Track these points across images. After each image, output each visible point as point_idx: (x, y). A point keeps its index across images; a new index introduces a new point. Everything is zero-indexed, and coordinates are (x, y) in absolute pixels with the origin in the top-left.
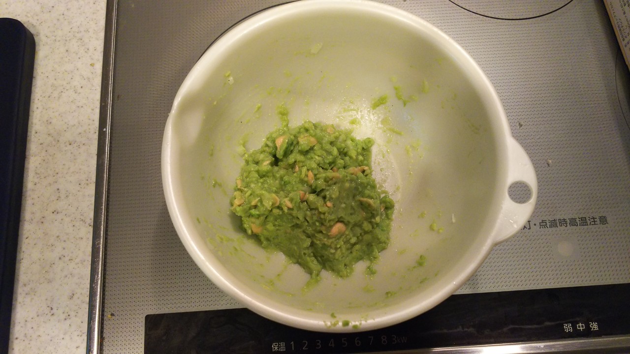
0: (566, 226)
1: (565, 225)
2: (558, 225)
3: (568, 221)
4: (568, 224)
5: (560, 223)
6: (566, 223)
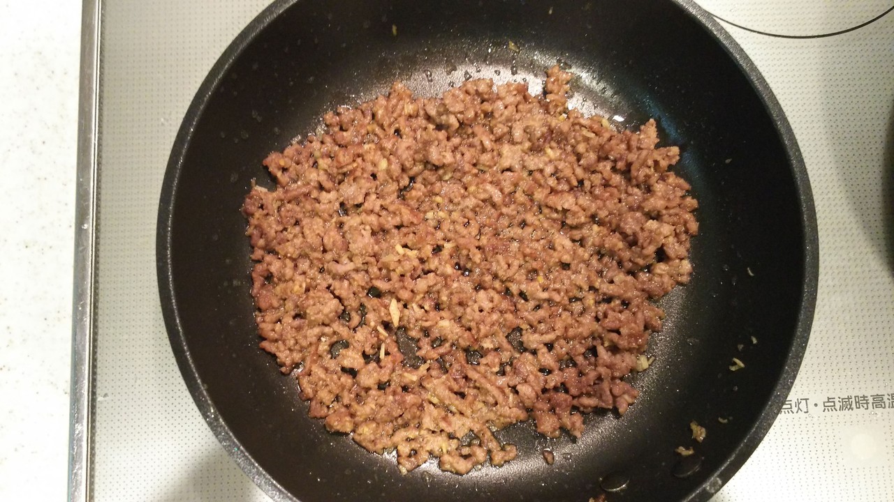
1: (866, 407)
2: (854, 405)
3: (871, 401)
4: (870, 405)
5: (856, 403)
6: (867, 403)
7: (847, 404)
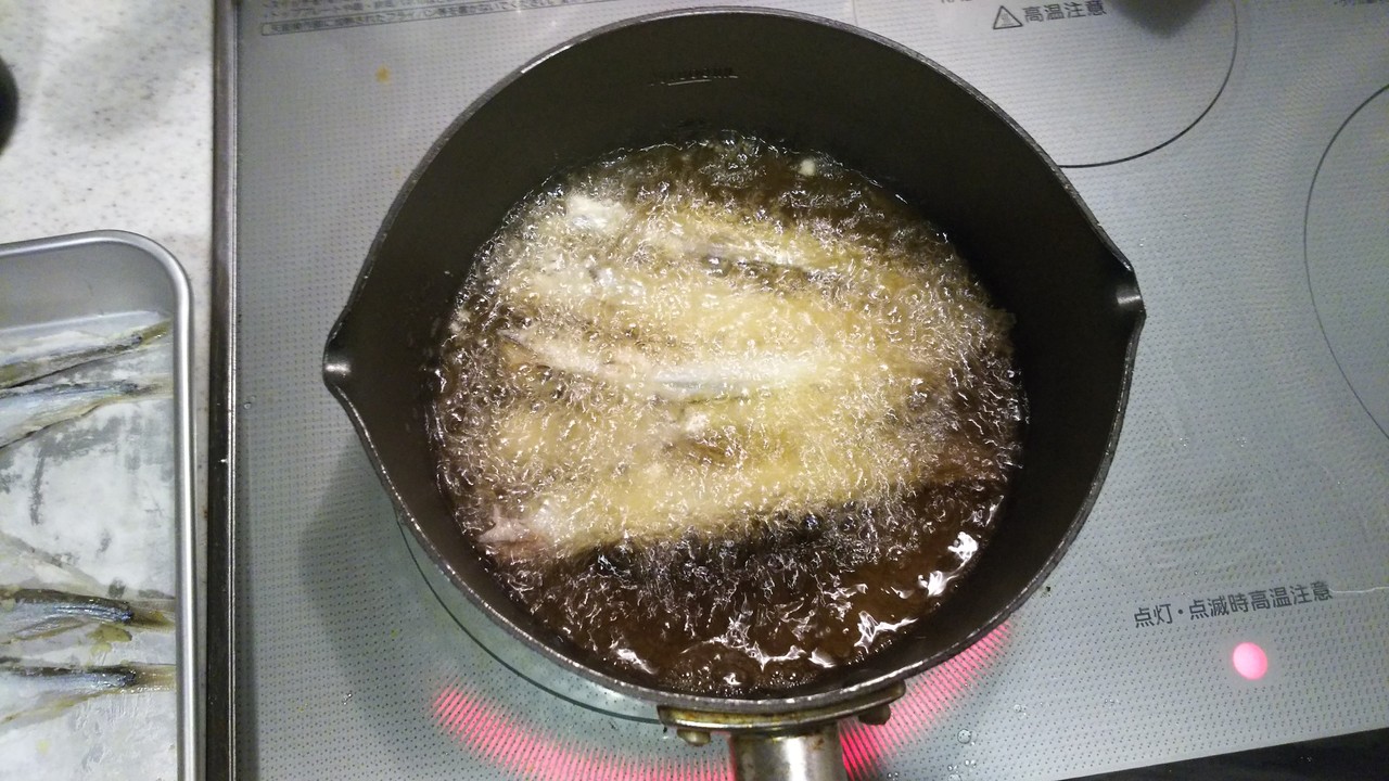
0: (1247, 610)
1: (1243, 606)
2: (1229, 608)
3: (1250, 600)
4: (1250, 606)
5: (1231, 604)
6: (1246, 604)
7: (1220, 607)
